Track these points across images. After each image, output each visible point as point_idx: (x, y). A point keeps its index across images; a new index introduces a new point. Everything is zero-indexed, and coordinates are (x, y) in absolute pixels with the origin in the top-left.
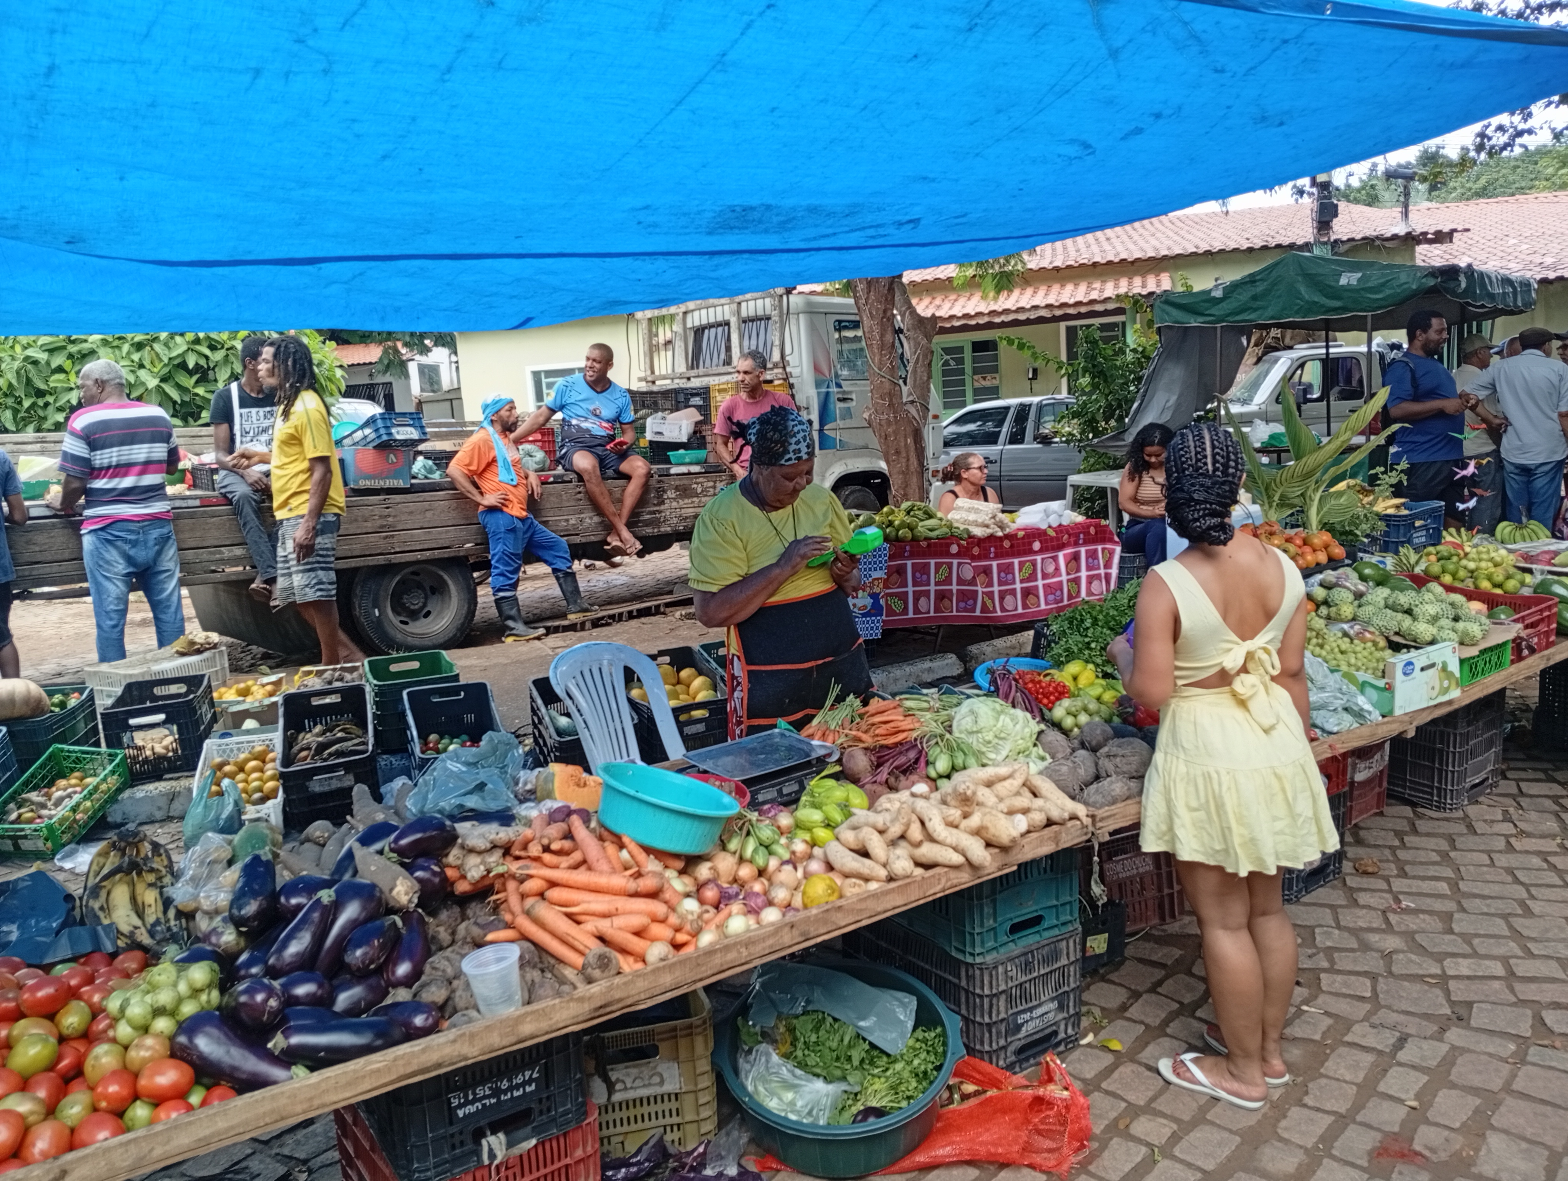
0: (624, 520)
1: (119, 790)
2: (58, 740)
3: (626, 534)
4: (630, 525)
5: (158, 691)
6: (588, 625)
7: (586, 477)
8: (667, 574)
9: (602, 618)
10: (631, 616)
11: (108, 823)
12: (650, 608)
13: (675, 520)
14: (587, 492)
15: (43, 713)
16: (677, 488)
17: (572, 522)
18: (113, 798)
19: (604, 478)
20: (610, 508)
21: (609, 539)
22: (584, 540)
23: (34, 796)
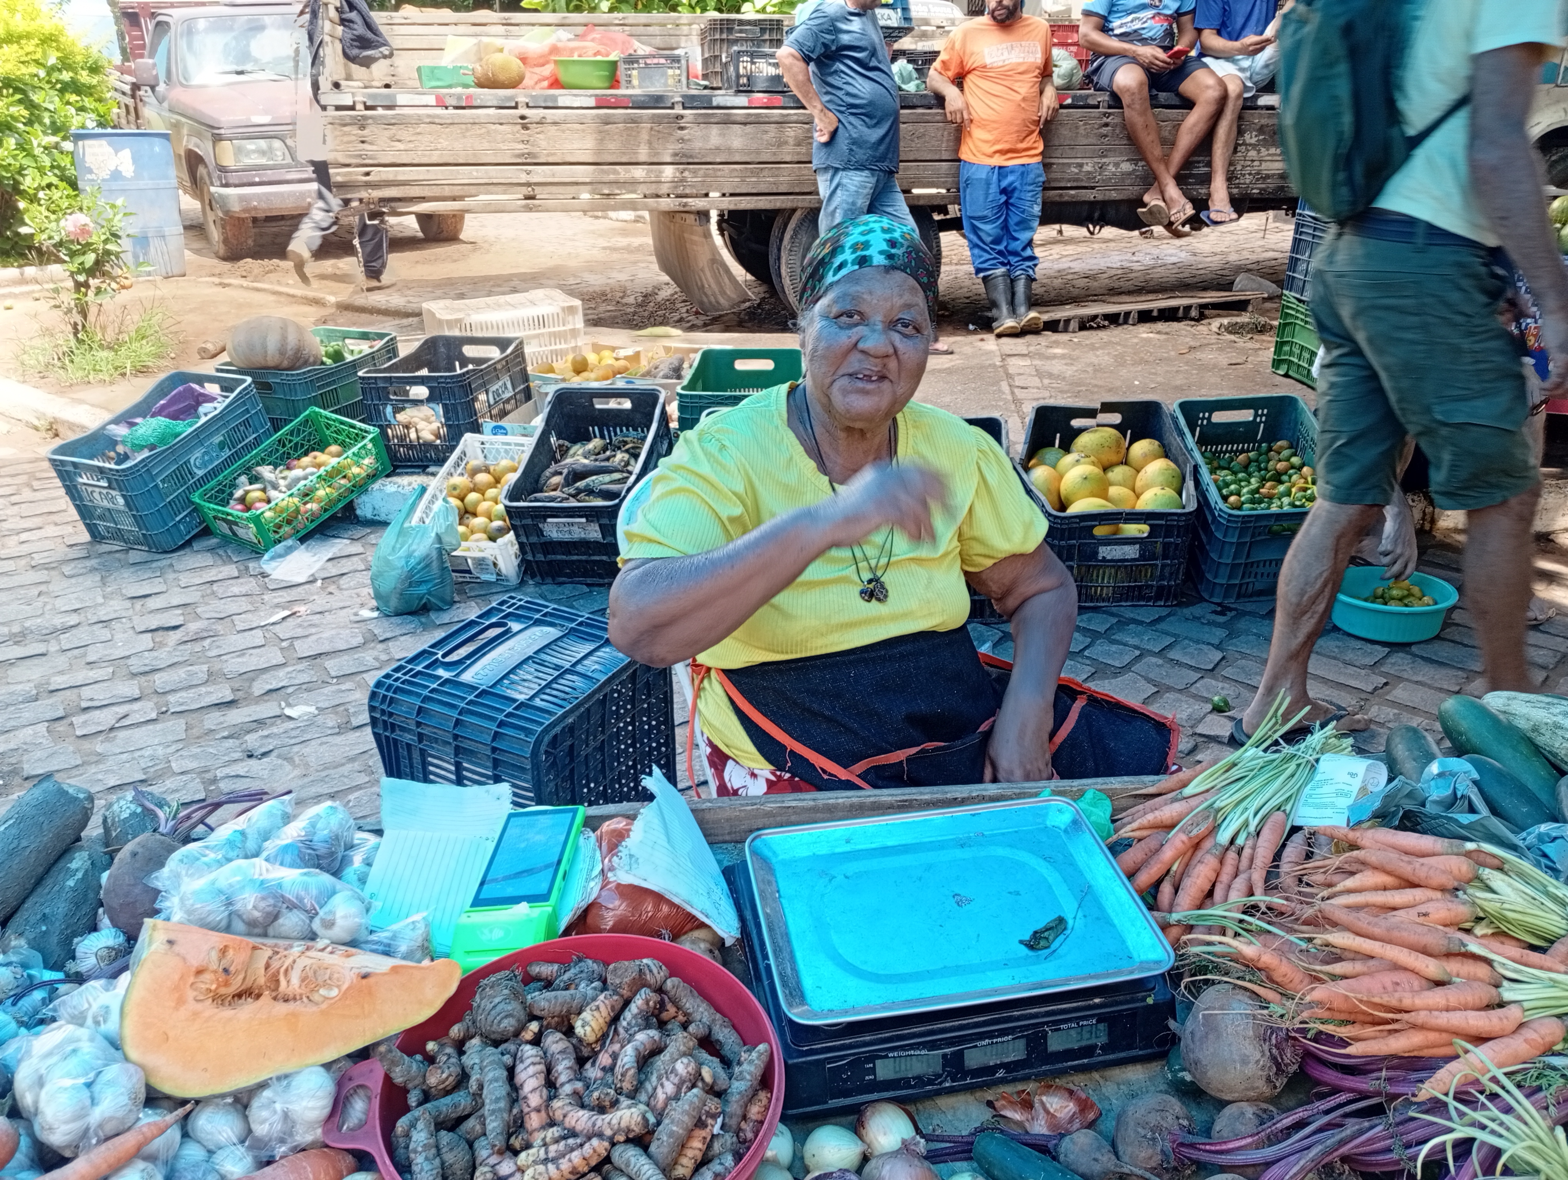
0: (1173, 169)
1: (373, 477)
2: (314, 402)
3: (1173, 190)
4: (1180, 179)
5: (469, 351)
6: (1074, 325)
7: (1126, 101)
8: (1246, 255)
9: (1094, 317)
10: (1145, 317)
11: (356, 517)
12: (1176, 309)
13: (1248, 179)
14: (1124, 127)
15: (306, 363)
16: (1261, 130)
17: (1088, 168)
18: (361, 486)
19: (1155, 103)
20: (1155, 151)
21: (1146, 198)
22: (1100, 197)
23: (266, 471)
